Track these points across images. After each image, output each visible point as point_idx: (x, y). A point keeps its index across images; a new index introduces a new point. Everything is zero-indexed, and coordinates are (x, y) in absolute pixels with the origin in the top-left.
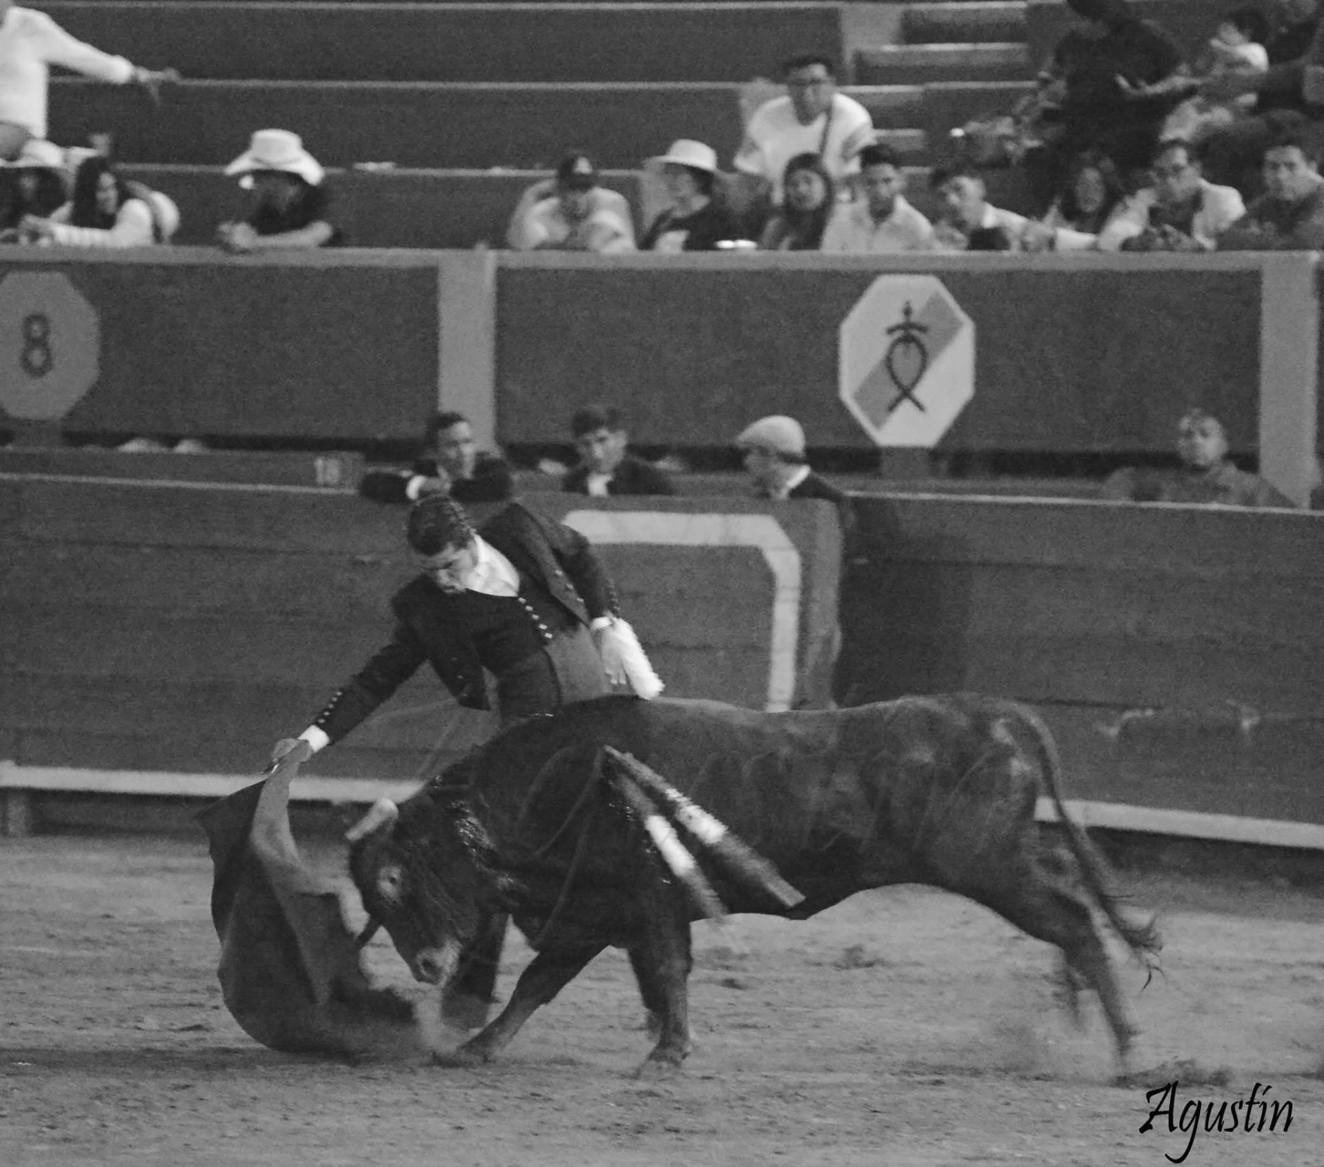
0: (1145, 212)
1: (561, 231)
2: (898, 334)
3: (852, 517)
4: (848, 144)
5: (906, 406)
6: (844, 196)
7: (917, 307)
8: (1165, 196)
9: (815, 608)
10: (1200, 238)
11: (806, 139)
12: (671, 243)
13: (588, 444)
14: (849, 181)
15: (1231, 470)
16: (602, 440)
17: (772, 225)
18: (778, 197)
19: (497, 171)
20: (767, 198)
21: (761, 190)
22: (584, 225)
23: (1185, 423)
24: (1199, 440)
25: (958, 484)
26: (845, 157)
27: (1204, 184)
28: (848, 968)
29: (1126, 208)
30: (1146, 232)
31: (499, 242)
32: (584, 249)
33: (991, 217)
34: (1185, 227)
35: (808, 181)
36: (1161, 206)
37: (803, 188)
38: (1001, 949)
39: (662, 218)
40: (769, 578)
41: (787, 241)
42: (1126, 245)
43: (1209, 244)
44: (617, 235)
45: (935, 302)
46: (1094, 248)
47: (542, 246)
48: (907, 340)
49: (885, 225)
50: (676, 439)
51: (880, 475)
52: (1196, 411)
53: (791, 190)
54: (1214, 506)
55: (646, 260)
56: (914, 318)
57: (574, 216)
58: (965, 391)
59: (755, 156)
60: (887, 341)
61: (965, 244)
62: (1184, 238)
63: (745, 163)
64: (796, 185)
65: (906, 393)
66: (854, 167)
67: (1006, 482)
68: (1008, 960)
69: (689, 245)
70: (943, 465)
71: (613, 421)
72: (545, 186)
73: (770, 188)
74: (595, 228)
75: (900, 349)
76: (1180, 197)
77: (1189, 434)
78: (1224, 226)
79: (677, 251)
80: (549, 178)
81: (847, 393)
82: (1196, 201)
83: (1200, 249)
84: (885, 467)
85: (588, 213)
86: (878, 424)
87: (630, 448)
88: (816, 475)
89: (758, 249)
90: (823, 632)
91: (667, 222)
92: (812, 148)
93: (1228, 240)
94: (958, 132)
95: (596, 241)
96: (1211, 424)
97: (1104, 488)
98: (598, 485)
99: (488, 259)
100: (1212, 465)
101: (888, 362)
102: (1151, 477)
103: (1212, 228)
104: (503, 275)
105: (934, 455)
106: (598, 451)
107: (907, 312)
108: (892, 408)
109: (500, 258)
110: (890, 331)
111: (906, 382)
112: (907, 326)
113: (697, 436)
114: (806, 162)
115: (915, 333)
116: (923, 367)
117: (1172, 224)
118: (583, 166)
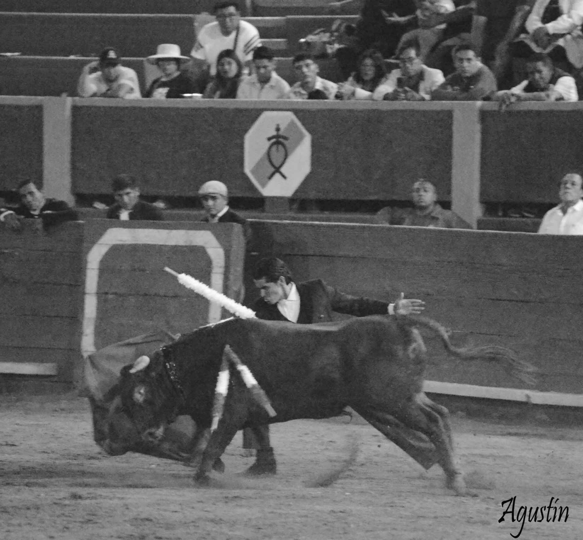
0: (395, 81)
1: (104, 88)
2: (274, 140)
3: (250, 231)
4: (247, 45)
5: (277, 176)
6: (246, 71)
7: (282, 127)
8: (405, 72)
9: (231, 277)
10: (423, 94)
11: (227, 43)
12: (161, 93)
13: (121, 195)
14: (248, 64)
15: (439, 208)
16: (128, 194)
17: (210, 85)
18: (213, 71)
19: (72, 57)
20: (208, 72)
21: (205, 68)
22: (115, 85)
23: (416, 185)
24: (422, 193)
25: (302, 215)
26: (246, 52)
27: (425, 67)
28: (247, 456)
29: (387, 79)
30: (395, 91)
31: (73, 93)
32: (117, 97)
33: (319, 83)
34: (415, 88)
35: (229, 63)
36: (403, 77)
37: (227, 67)
38: (324, 447)
39: (155, 82)
40: (209, 262)
41: (218, 93)
42: (386, 97)
43: (427, 97)
44: (132, 90)
45: (292, 124)
46: (371, 98)
47: (94, 95)
48: (277, 143)
49: (267, 86)
50: (163, 192)
51: (263, 211)
52: (422, 179)
53: (220, 67)
54: (431, 227)
55: (147, 103)
56: (281, 133)
57: (109, 80)
58: (306, 169)
59: (200, 51)
60: (268, 144)
61: (306, 96)
62: (415, 94)
63: (197, 54)
64: (223, 65)
65: (277, 170)
66: (250, 57)
67: (326, 214)
68: (327, 453)
69: (169, 95)
70: (295, 206)
71: (133, 184)
72: (94, 64)
73: (209, 67)
74: (120, 86)
75: (274, 148)
76: (412, 73)
77: (418, 190)
78: (434, 88)
79: (163, 98)
80: (96, 60)
81: (248, 170)
82: (421, 76)
83: (423, 99)
84: (267, 207)
85: (117, 78)
86: (263, 185)
87: (141, 197)
88: (232, 211)
89: (203, 97)
90: (235, 288)
91: (157, 83)
92: (230, 47)
93: (436, 95)
94: (302, 40)
95: (121, 93)
96: (429, 186)
97: (375, 217)
98: (124, 216)
99: (69, 101)
100: (430, 205)
101: (268, 154)
102: (399, 212)
103: (428, 90)
104: (75, 109)
105: (292, 200)
106: (126, 199)
107: (278, 129)
108: (270, 177)
109: (74, 101)
110: (269, 139)
111: (277, 165)
112: (277, 137)
113: (174, 191)
114: (228, 54)
115: (281, 140)
116: (286, 156)
117: (409, 87)
118: (112, 55)
